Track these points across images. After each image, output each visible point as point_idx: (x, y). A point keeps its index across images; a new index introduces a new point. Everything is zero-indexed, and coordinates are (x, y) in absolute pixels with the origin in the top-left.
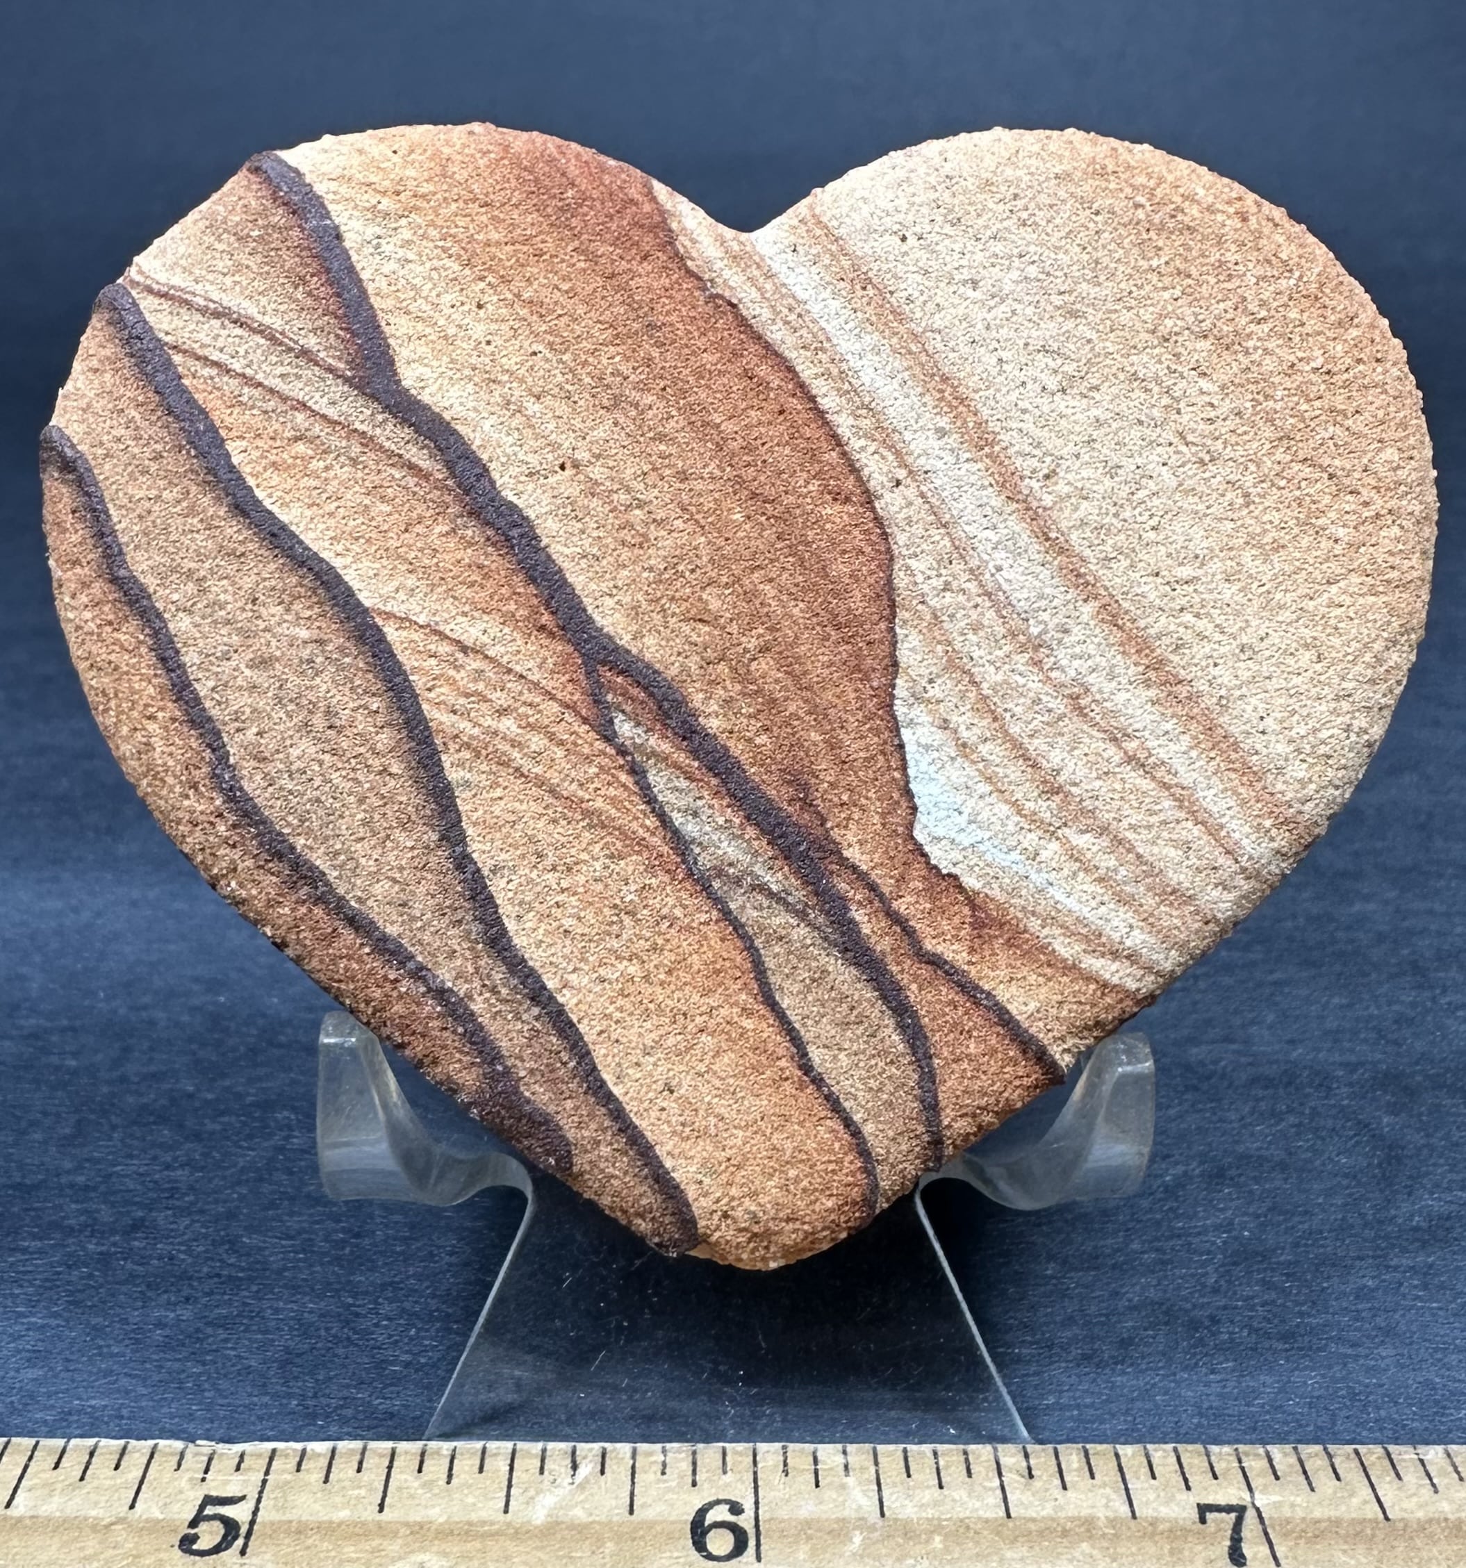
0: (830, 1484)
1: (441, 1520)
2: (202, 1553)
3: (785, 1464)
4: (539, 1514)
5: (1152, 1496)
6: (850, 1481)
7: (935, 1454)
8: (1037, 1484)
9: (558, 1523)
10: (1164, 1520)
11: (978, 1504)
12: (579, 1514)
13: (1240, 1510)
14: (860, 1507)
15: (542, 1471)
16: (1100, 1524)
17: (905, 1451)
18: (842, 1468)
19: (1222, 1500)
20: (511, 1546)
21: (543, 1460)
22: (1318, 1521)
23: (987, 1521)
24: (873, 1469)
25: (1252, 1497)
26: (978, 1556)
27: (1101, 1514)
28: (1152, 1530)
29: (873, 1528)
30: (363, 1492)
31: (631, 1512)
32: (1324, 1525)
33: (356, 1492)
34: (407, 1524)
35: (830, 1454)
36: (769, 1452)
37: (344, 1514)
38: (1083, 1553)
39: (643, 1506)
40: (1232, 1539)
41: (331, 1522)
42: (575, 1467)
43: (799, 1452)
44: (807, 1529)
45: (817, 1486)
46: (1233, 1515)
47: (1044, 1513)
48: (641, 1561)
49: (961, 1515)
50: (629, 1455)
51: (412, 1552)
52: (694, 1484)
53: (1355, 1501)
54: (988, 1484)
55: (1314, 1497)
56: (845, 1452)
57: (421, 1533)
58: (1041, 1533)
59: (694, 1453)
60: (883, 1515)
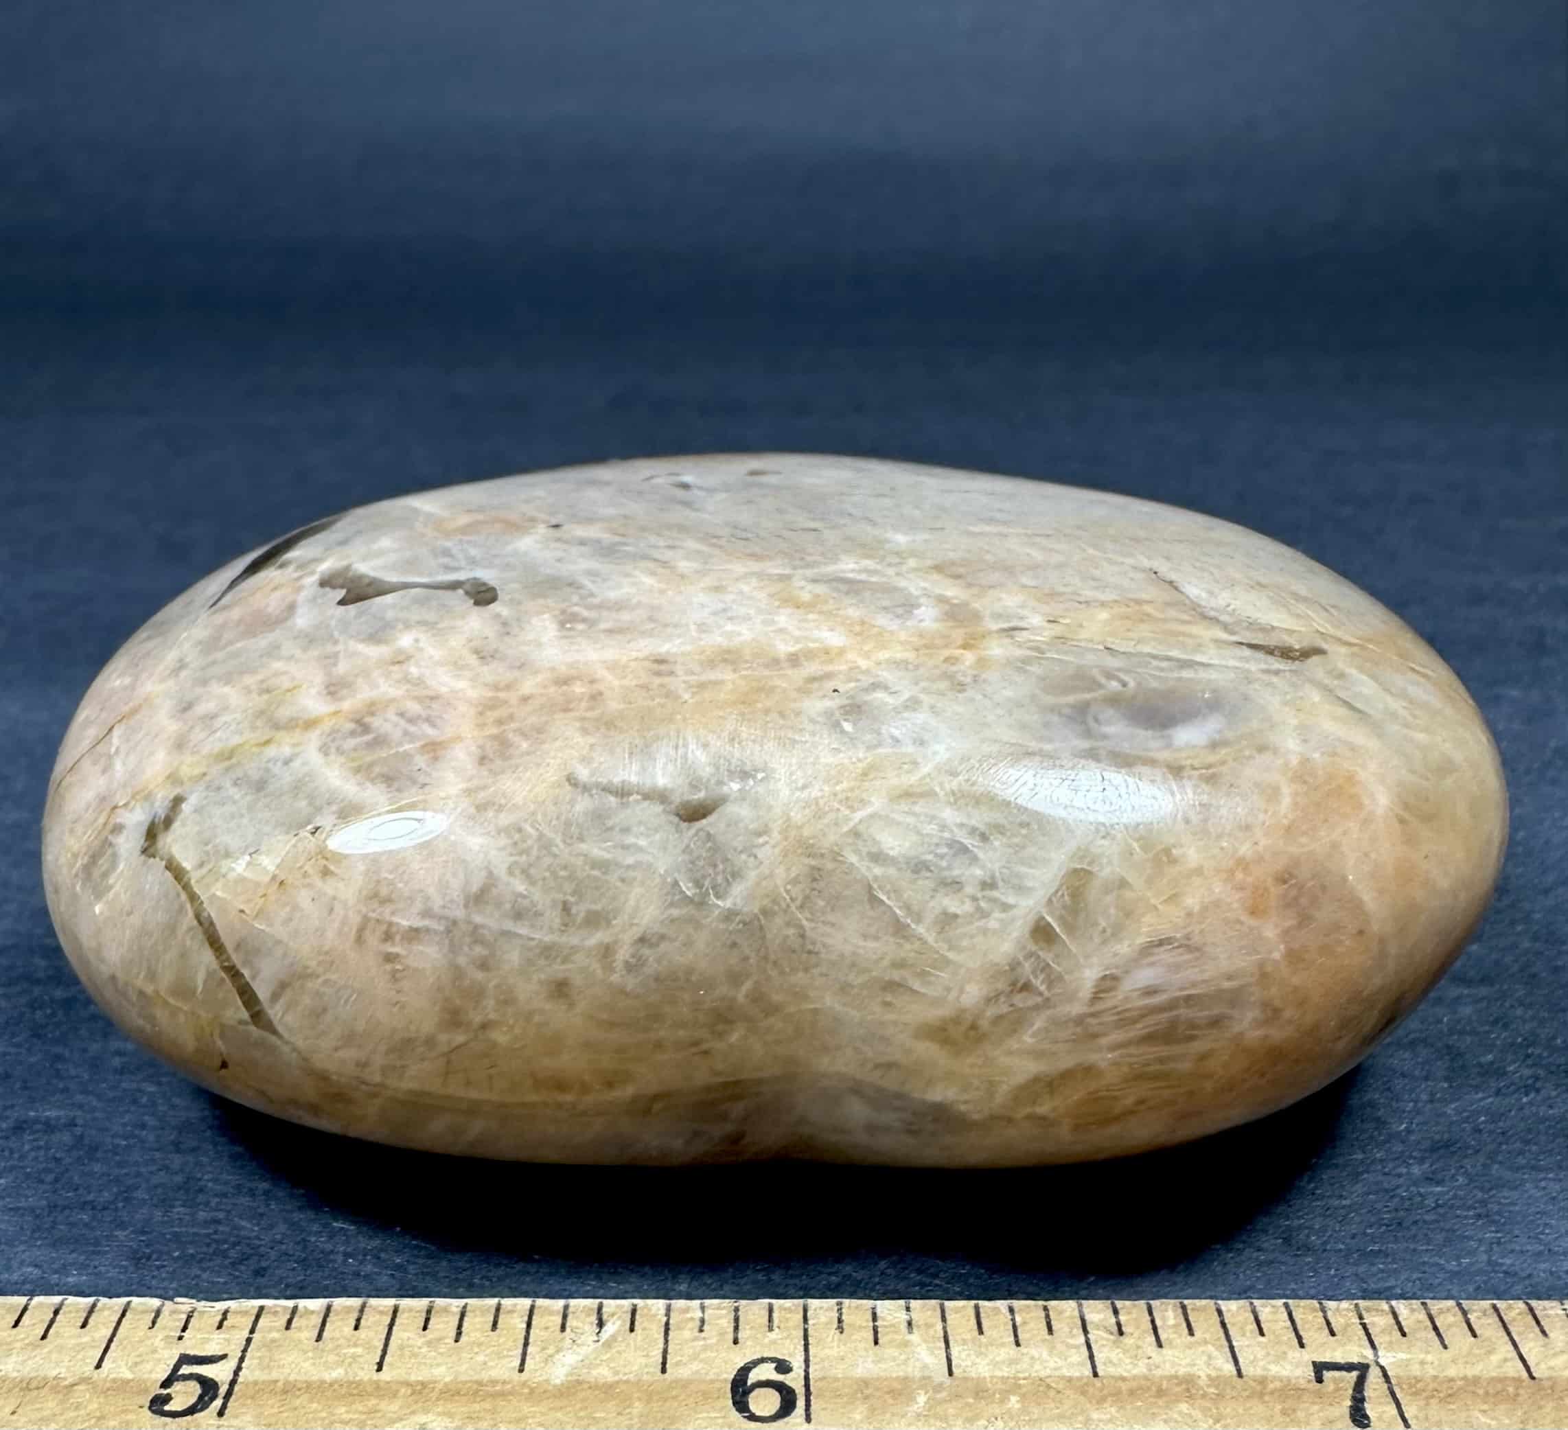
0: (890, 1342)
1: (447, 1379)
2: (174, 1415)
3: (840, 1321)
4: (558, 1373)
5: (1260, 1353)
6: (915, 1337)
7: (1011, 1310)
8: (1128, 1341)
9: (579, 1382)
10: (1275, 1378)
11: (1060, 1363)
12: (603, 1373)
13: (1363, 1369)
14: (925, 1367)
15: (563, 1328)
16: (1201, 1383)
17: (977, 1308)
18: (904, 1326)
19: (1339, 1357)
20: (526, 1408)
21: (565, 1317)
22: (1452, 1380)
23: (1070, 1380)
24: (939, 1326)
25: (1376, 1355)
26: (1061, 1417)
27: (1202, 1372)
28: (1262, 1389)
29: (939, 1388)
30: (359, 1350)
31: (664, 1371)
32: (1460, 1383)
33: (352, 1350)
34: (408, 1384)
35: (891, 1310)
36: (823, 1309)
37: (337, 1373)
38: (1180, 1413)
39: (678, 1364)
40: (1354, 1398)
41: (323, 1382)
42: (601, 1324)
43: (857, 1309)
44: (864, 1390)
45: (876, 1343)
46: (1355, 1374)
47: (1135, 1372)
48: (673, 1420)
49: (1043, 1374)
50: (663, 1311)
51: (413, 1413)
52: (736, 1342)
53: (1495, 1358)
54: (1071, 1341)
55: (1446, 1355)
56: (908, 1309)
57: (421, 1392)
58: (1132, 1393)
59: (737, 1310)
60: (951, 1373)
